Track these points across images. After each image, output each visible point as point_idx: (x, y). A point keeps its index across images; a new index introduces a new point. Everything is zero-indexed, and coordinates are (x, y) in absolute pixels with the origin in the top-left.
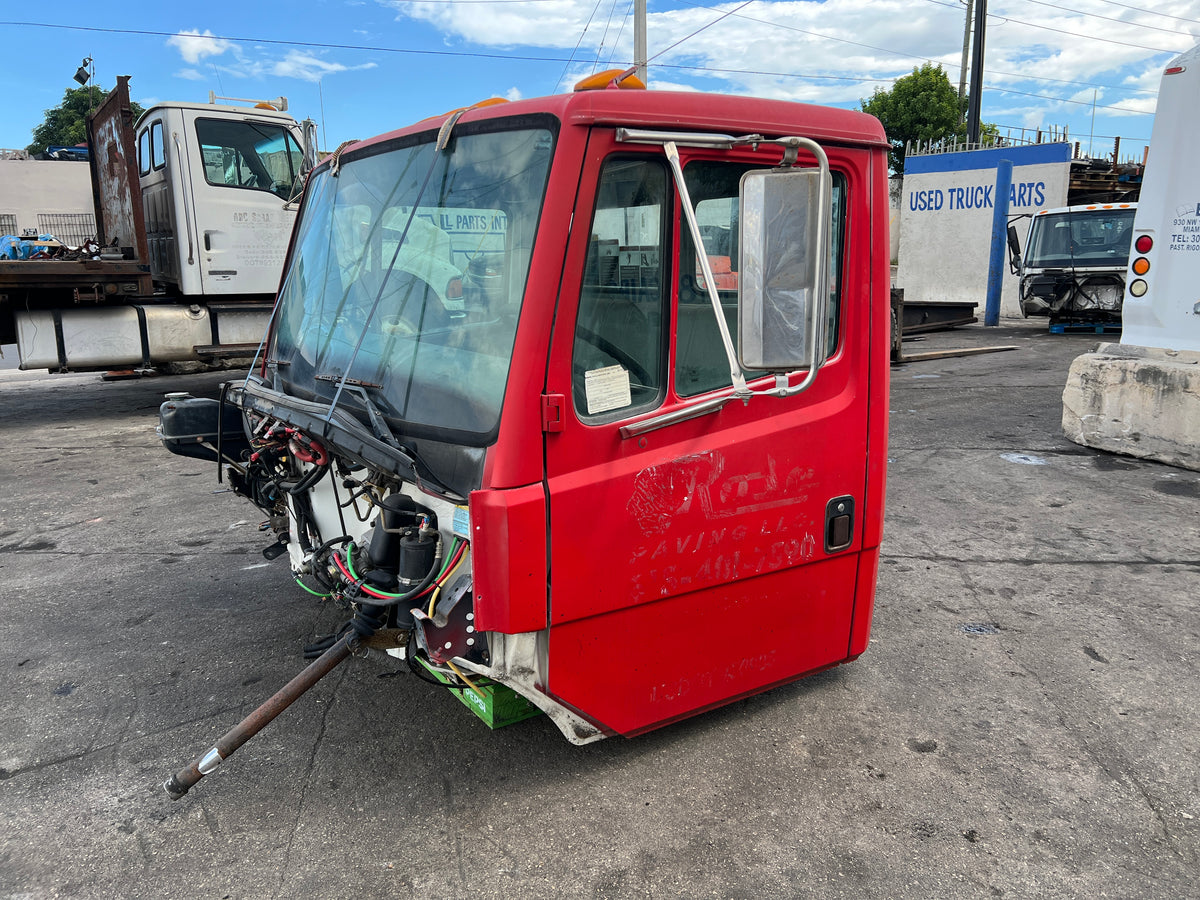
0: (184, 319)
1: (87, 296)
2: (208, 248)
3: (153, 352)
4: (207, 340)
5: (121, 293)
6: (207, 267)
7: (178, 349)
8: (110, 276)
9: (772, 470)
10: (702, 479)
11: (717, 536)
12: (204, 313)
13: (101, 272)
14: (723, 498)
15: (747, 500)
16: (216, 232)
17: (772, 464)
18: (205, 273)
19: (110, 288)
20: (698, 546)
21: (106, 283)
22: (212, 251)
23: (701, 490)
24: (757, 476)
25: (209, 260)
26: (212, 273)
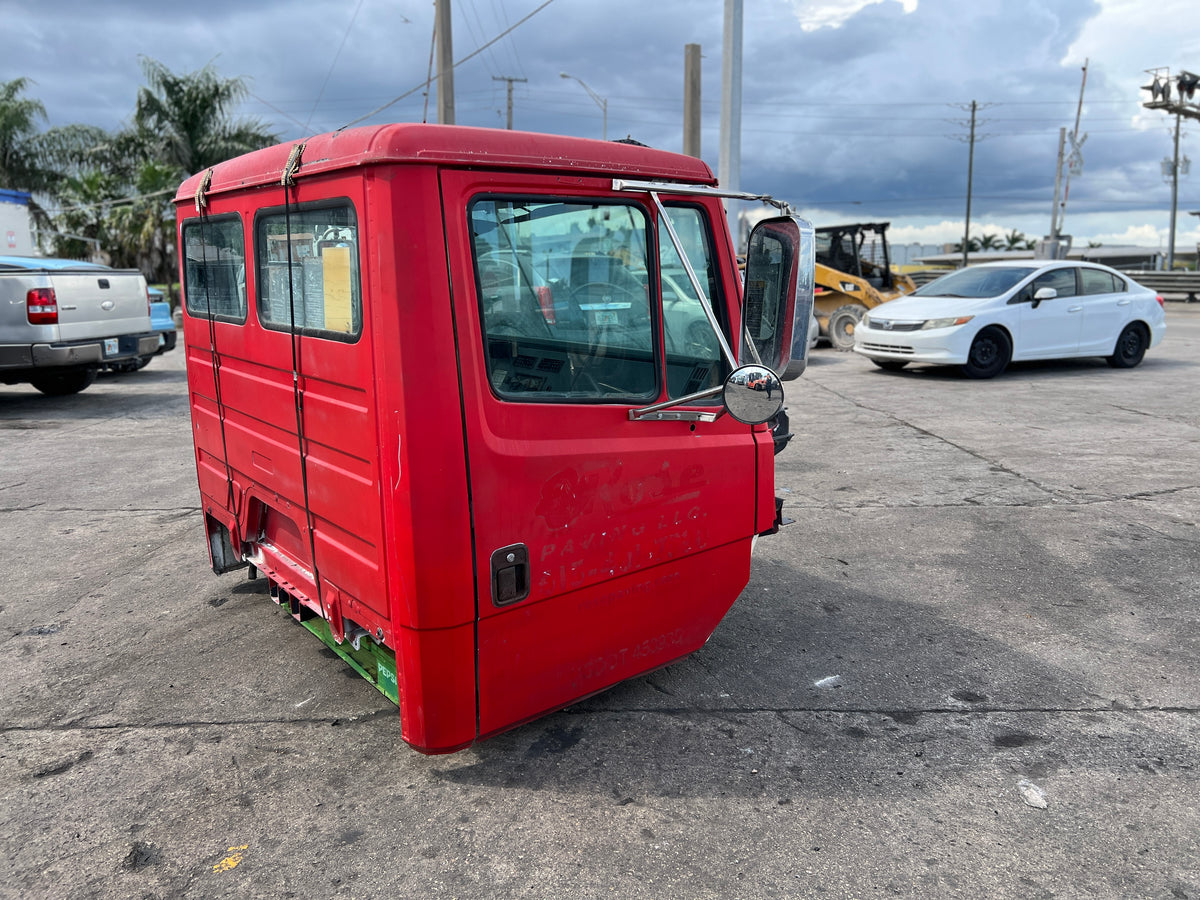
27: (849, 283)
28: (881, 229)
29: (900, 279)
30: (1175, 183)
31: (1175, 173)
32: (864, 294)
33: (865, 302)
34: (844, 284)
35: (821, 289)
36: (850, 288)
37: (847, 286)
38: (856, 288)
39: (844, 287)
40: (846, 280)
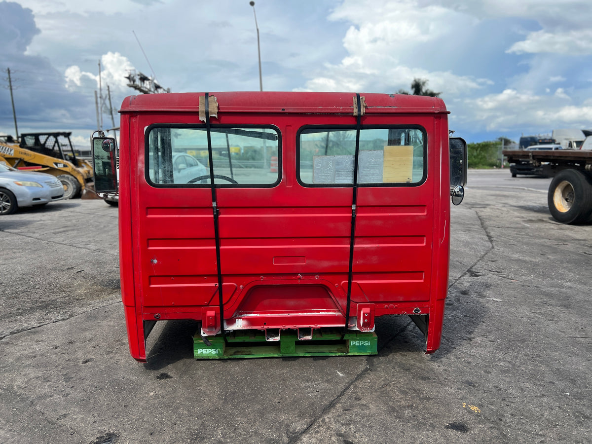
27: (60, 163)
28: (67, 135)
29: (82, 161)
30: (113, 118)
31: (111, 114)
32: (71, 169)
33: (72, 173)
34: (56, 164)
35: (41, 167)
36: (60, 166)
37: (59, 165)
38: (65, 166)
39: (57, 165)
40: (57, 162)
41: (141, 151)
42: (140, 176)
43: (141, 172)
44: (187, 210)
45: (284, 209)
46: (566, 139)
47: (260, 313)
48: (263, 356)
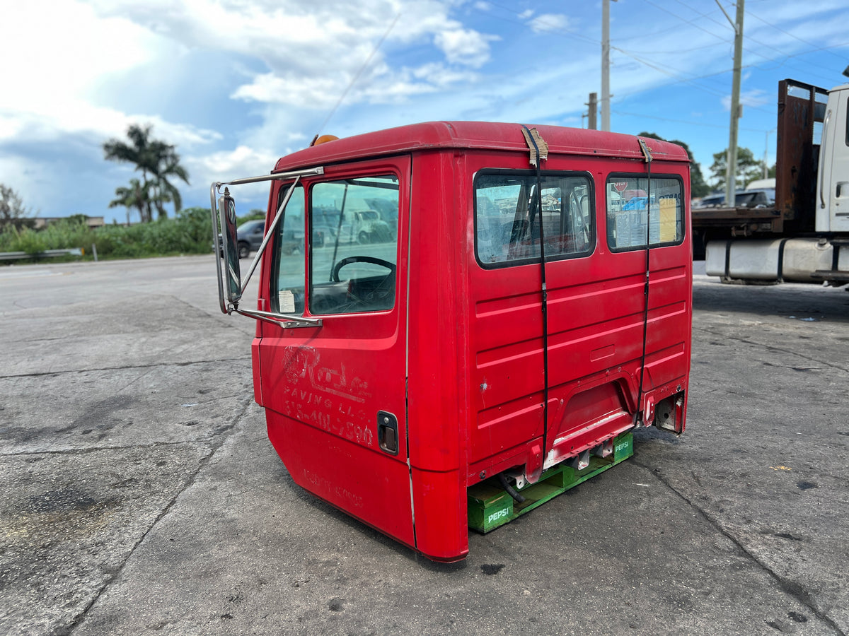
0: (812, 250)
1: (740, 232)
2: (838, 195)
3: (785, 272)
4: (827, 266)
5: (760, 230)
6: (836, 210)
7: (804, 271)
8: (752, 219)
9: (343, 373)
10: (310, 363)
11: (318, 400)
12: (829, 247)
13: (746, 216)
14: (319, 378)
15: (330, 385)
16: (846, 183)
17: (343, 368)
18: (833, 214)
19: (753, 227)
20: (310, 400)
21: (751, 223)
22: (841, 197)
23: (309, 368)
24: (335, 373)
25: (837, 205)
26: (838, 215)
41: (470, 208)
42: (470, 253)
43: (471, 246)
44: (515, 299)
45: (598, 285)
46: (351, 210)
47: (564, 435)
48: (550, 499)
